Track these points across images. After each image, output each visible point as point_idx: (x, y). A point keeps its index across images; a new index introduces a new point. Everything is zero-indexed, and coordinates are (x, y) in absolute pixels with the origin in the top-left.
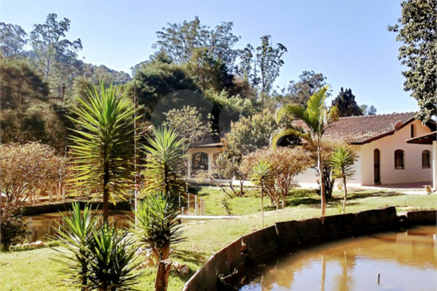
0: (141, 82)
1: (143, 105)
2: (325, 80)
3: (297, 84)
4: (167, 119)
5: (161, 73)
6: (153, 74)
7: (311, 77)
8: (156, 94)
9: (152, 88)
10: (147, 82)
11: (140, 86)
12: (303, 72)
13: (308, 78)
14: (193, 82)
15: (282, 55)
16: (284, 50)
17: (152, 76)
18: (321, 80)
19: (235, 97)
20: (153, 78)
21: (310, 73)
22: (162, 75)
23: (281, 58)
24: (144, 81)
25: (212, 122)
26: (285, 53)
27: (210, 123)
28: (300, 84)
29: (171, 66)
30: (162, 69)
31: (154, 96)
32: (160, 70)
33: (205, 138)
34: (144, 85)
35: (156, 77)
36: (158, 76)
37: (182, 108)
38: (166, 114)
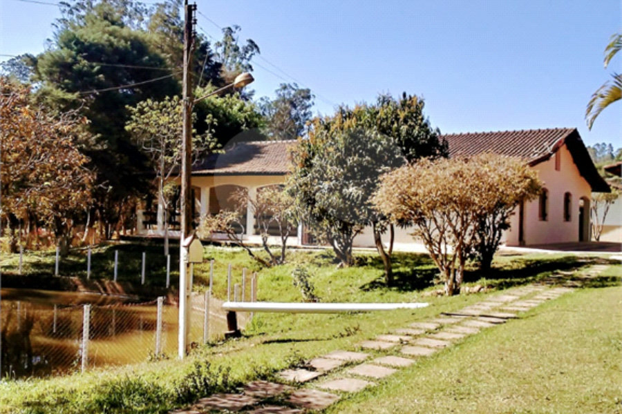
0: (74, 53)
1: (77, 94)
2: (312, 100)
3: (272, 102)
4: (133, 117)
5: (109, 41)
6: (96, 41)
7: (293, 92)
8: (101, 76)
9: (94, 64)
10: (85, 54)
11: (70, 60)
12: (281, 85)
13: (289, 94)
14: (165, 63)
15: (253, 56)
16: (255, 50)
17: (91, 45)
18: (309, 98)
19: (231, 96)
20: (93, 48)
21: (291, 87)
22: (111, 44)
23: (250, 63)
24: (79, 52)
25: (213, 130)
26: (257, 54)
27: (211, 132)
28: (277, 102)
29: (125, 32)
30: (111, 34)
31: (99, 79)
32: (106, 36)
33: (200, 157)
34: (79, 58)
35: (100, 46)
36: (103, 45)
37: (163, 100)
38: (131, 108)
